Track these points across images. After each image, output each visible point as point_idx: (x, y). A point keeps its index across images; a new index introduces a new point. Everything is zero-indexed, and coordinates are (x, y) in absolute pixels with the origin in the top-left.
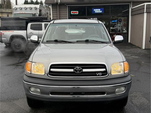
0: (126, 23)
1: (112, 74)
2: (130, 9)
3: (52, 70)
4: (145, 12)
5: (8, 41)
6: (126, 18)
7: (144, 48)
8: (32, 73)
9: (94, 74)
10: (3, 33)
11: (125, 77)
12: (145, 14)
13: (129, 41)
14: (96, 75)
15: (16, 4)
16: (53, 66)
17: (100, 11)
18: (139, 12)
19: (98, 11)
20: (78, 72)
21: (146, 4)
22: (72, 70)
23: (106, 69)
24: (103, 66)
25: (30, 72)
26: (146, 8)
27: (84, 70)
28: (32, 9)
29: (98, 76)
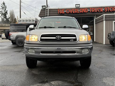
0: (92, 29)
1: (80, 41)
2: (95, 20)
3: (42, 38)
4: (104, 20)
5: (14, 39)
6: (92, 26)
7: (104, 43)
8: (30, 41)
9: (68, 40)
10: (11, 34)
11: (88, 43)
12: (104, 22)
13: (95, 41)
14: (70, 41)
15: (20, 18)
16: (43, 36)
18: (100, 20)
20: (58, 39)
21: (104, 15)
22: (55, 38)
23: (76, 38)
24: (74, 36)
25: (28, 41)
26: (105, 17)
27: (62, 38)
28: (31, 21)
29: (71, 41)
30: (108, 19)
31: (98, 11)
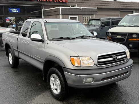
2: (42, 11)
4: (61, 14)
8: (82, 66)
9: (122, 59)
17: (17, 10)
19: (14, 10)
24: (125, 53)
26: (61, 11)
27: (118, 57)
30: (65, 13)
31: (46, 1)
